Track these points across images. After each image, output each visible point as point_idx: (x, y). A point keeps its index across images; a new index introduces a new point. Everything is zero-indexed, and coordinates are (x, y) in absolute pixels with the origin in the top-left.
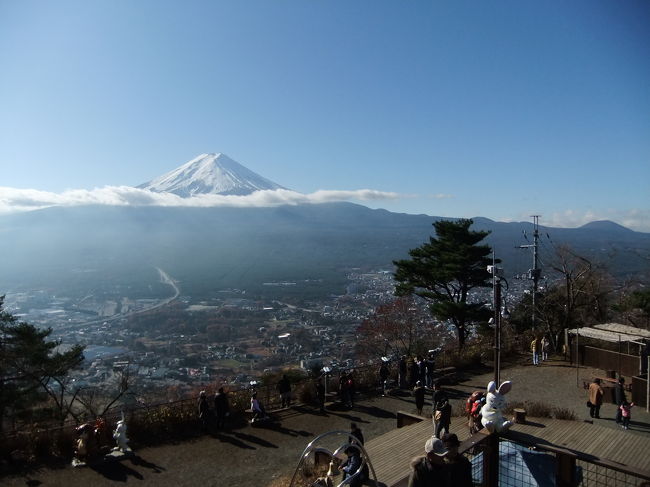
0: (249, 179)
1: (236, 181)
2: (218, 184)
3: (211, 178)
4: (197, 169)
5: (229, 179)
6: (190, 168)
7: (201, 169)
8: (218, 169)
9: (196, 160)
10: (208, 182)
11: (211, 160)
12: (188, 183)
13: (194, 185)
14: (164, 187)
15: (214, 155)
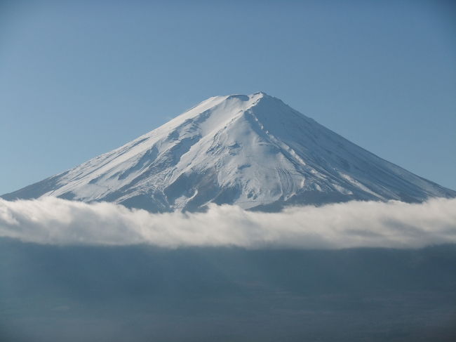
0: (346, 167)
1: (307, 175)
2: (254, 183)
3: (233, 165)
4: (196, 139)
5: (288, 166)
6: (174, 135)
7: (207, 141)
8: (254, 140)
9: (194, 113)
10: (226, 177)
11: (235, 114)
12: (170, 177)
13: (183, 185)
14: (102, 191)
15: (244, 98)
